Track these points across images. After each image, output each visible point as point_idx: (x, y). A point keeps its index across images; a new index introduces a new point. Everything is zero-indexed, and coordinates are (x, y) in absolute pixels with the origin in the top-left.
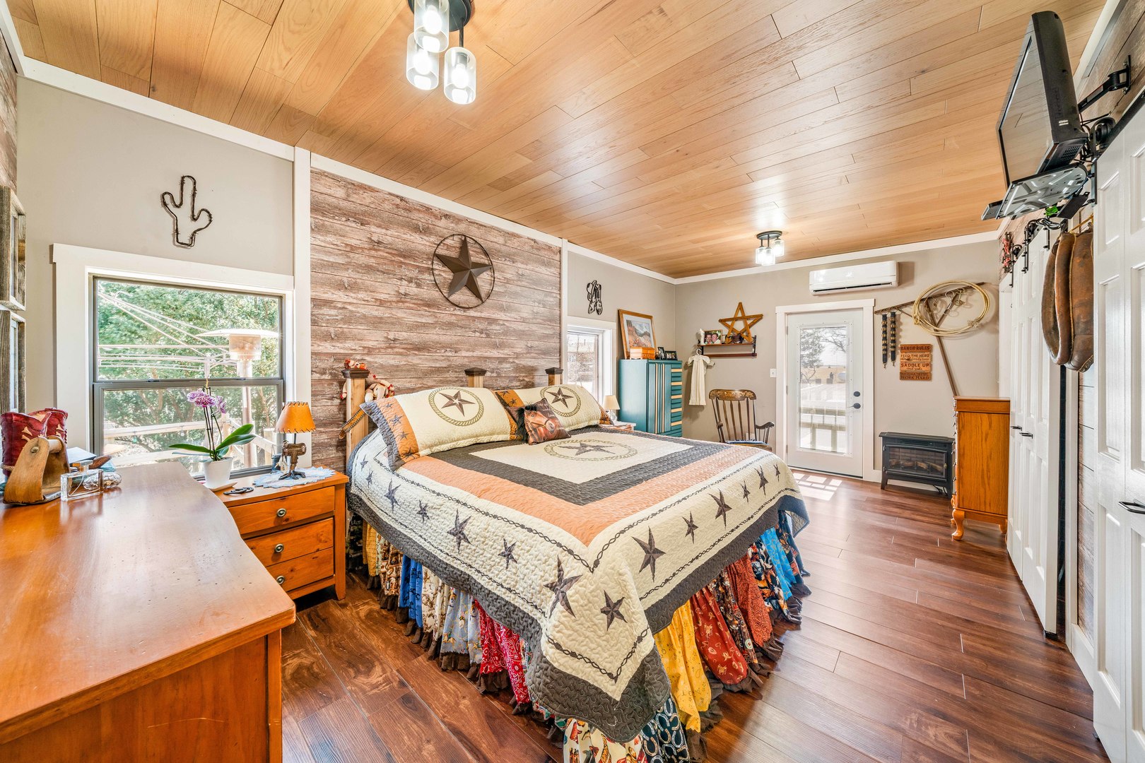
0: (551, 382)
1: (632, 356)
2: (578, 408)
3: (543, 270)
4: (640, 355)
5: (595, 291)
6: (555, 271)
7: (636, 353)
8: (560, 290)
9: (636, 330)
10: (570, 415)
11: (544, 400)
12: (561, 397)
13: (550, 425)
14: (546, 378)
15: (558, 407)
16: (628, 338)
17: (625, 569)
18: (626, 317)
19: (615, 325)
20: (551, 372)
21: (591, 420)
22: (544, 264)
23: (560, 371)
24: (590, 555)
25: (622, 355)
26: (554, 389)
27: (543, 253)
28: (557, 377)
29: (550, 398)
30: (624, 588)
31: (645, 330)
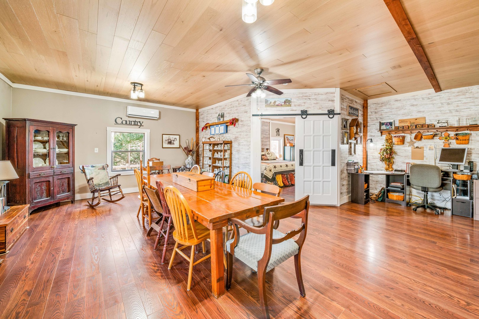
0: (267, 151)
1: (287, 146)
2: (272, 155)
3: (266, 127)
4: (289, 146)
5: (278, 130)
6: (268, 127)
7: (288, 145)
8: (269, 131)
9: (289, 139)
10: (270, 157)
11: (265, 154)
12: (268, 154)
13: (266, 158)
14: (266, 150)
15: (268, 155)
16: (286, 141)
17: (272, 167)
18: (286, 136)
19: (283, 138)
20: (267, 149)
21: (274, 158)
22: (266, 126)
23: (269, 149)
24: (268, 166)
25: (285, 145)
26: (267, 152)
27: (265, 124)
28: (268, 150)
29: (266, 154)
30: (271, 168)
31: (292, 139)
